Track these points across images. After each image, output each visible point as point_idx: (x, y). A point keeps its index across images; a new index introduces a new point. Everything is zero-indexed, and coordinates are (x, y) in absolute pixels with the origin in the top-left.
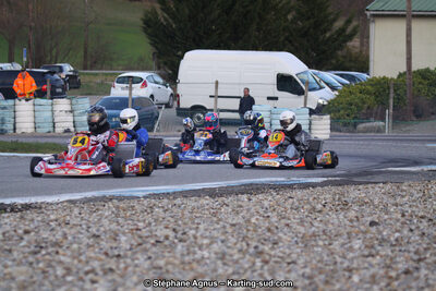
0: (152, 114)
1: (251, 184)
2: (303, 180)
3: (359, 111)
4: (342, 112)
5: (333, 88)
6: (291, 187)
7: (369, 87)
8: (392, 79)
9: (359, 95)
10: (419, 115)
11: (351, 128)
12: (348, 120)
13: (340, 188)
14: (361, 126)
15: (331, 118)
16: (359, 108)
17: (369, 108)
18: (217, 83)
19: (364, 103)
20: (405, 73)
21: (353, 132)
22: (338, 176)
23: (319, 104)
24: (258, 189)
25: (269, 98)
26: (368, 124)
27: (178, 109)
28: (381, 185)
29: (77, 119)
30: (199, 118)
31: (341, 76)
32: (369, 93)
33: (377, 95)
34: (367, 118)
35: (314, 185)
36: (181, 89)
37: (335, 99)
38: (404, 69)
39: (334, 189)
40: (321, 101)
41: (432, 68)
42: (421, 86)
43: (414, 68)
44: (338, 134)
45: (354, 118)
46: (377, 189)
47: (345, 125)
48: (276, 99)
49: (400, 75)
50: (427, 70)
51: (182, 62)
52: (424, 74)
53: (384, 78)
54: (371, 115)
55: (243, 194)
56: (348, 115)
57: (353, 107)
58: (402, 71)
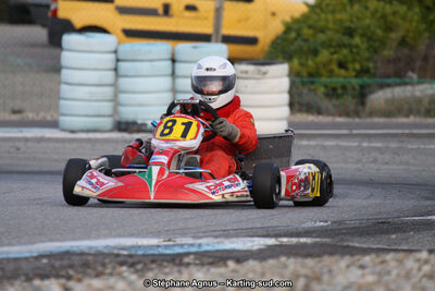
1: (68, 254)
2: (210, 244)
4: (324, 55)
6: (177, 260)
11: (350, 102)
12: (341, 78)
13: (310, 262)
14: (379, 97)
15: (292, 74)
16: (376, 46)
17: (403, 42)
21: (357, 114)
22: (307, 233)
24: (86, 265)
26: (398, 92)
28: (424, 255)
34: (398, 74)
35: (240, 257)
39: (293, 264)
44: (311, 118)
45: (359, 74)
46: (410, 263)
47: (332, 93)
54: (410, 65)
55: (44, 277)
56: (342, 65)
57: (357, 40)
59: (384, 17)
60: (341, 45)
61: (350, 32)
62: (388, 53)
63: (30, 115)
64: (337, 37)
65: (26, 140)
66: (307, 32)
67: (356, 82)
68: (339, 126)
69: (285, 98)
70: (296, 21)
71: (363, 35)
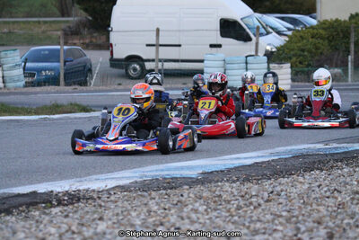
0: (85, 67)
3: (312, 57)
5: (279, 33)
7: (321, 31)
8: (345, 21)
9: (311, 40)
12: (300, 67)
18: (158, 30)
19: (317, 49)
23: (267, 51)
25: (212, 46)
27: (112, 60)
29: (6, 73)
30: (135, 69)
31: (283, 19)
33: (330, 39)
36: (114, 38)
37: (285, 45)
38: (356, 9)
40: (269, 48)
45: (309, 65)
48: (220, 46)
49: (352, 17)
51: (115, 7)
53: (337, 20)
56: (300, 63)
57: (306, 53)
58: (354, 13)
59: (315, 44)
60: (300, 55)
61: (303, 50)
62: (317, 58)
64: (299, 53)
66: (286, 50)
67: (306, 69)
70: (282, 46)
71: (308, 51)
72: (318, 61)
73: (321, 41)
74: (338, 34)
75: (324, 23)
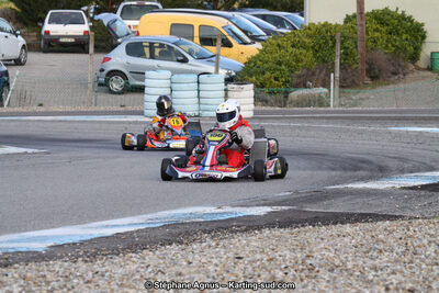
4: (268, 74)
7: (307, 40)
8: (337, 25)
9: (291, 50)
10: (375, 75)
11: (281, 97)
14: (296, 94)
15: (256, 86)
16: (292, 70)
19: (298, 61)
20: (354, 16)
21: (285, 106)
26: (304, 91)
32: (304, 46)
37: (258, 56)
38: (353, 10)
41: (393, 9)
42: (377, 34)
43: (368, 8)
45: (285, 83)
49: (348, 19)
50: (386, 12)
52: (382, 18)
53: (325, 25)
56: (276, 79)
57: (283, 67)
58: (350, 14)
59: (296, 55)
60: (275, 70)
61: (280, 63)
63: (129, 108)
65: (130, 123)
66: (259, 63)
67: (283, 89)
68: (277, 112)
69: (253, 99)
70: (253, 57)
71: (286, 64)
72: (299, 76)
73: (304, 51)
74: (327, 42)
75: (309, 29)
